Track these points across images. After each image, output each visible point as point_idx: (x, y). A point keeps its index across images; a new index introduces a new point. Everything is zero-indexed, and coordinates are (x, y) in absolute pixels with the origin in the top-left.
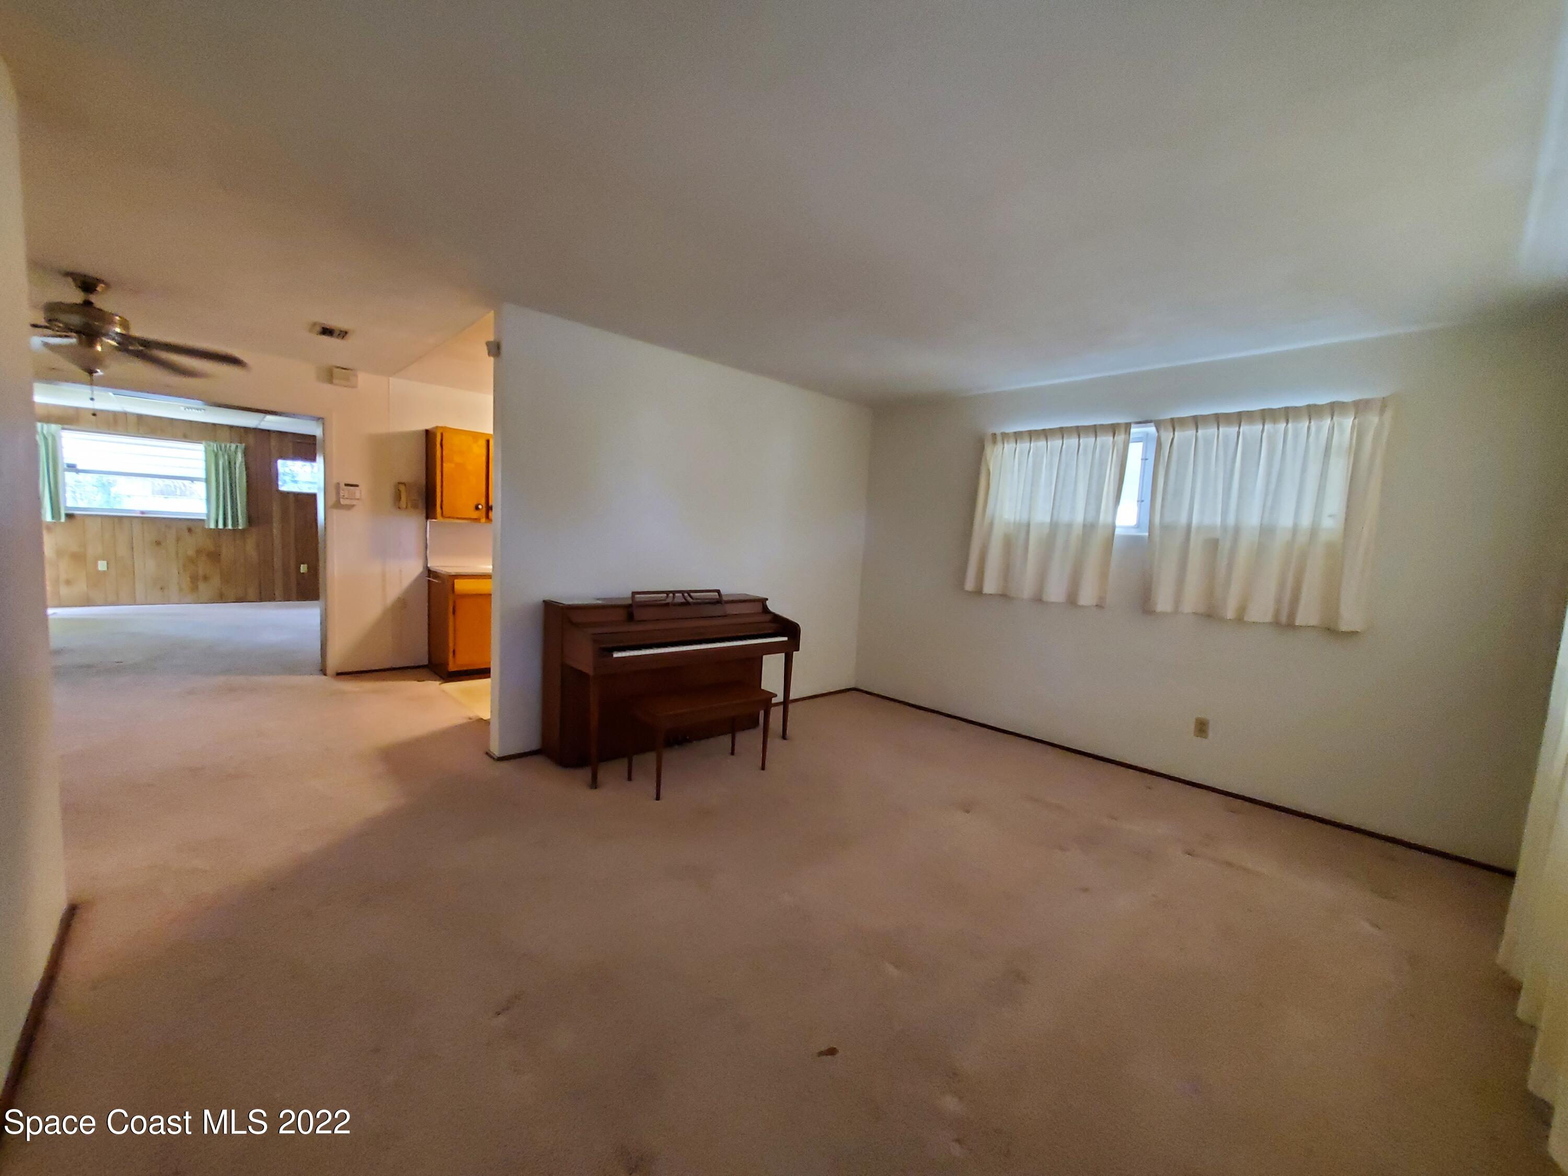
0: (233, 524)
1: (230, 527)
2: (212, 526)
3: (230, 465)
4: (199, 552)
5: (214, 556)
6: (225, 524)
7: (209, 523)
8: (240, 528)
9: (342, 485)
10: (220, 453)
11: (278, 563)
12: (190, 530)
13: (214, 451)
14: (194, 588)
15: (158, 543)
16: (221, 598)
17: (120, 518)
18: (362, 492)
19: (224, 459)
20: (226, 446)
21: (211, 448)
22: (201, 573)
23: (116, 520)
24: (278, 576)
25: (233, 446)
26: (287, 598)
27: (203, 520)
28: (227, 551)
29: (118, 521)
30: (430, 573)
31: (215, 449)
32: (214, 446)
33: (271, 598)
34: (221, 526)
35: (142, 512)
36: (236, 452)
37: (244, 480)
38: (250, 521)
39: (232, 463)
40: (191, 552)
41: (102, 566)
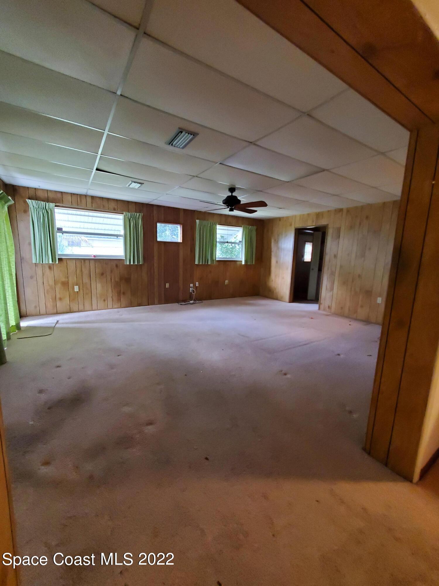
0: (138, 263)
1: (136, 263)
2: (128, 263)
3: (136, 226)
4: (121, 279)
5: (127, 280)
6: (134, 262)
7: (126, 261)
8: (140, 264)
10: (131, 219)
11: (156, 283)
12: (117, 266)
14: (119, 299)
15: (102, 274)
16: (131, 304)
17: (85, 260)
19: (133, 223)
20: (134, 215)
21: (127, 217)
22: (122, 290)
23: (82, 261)
24: (156, 290)
25: (138, 214)
26: (160, 302)
27: (123, 260)
28: (134, 277)
29: (83, 261)
31: (129, 217)
32: (129, 214)
33: (153, 303)
34: (132, 263)
35: (94, 256)
36: (139, 218)
37: (142, 235)
38: (144, 259)
39: (137, 224)
40: (117, 279)
41: (76, 289)
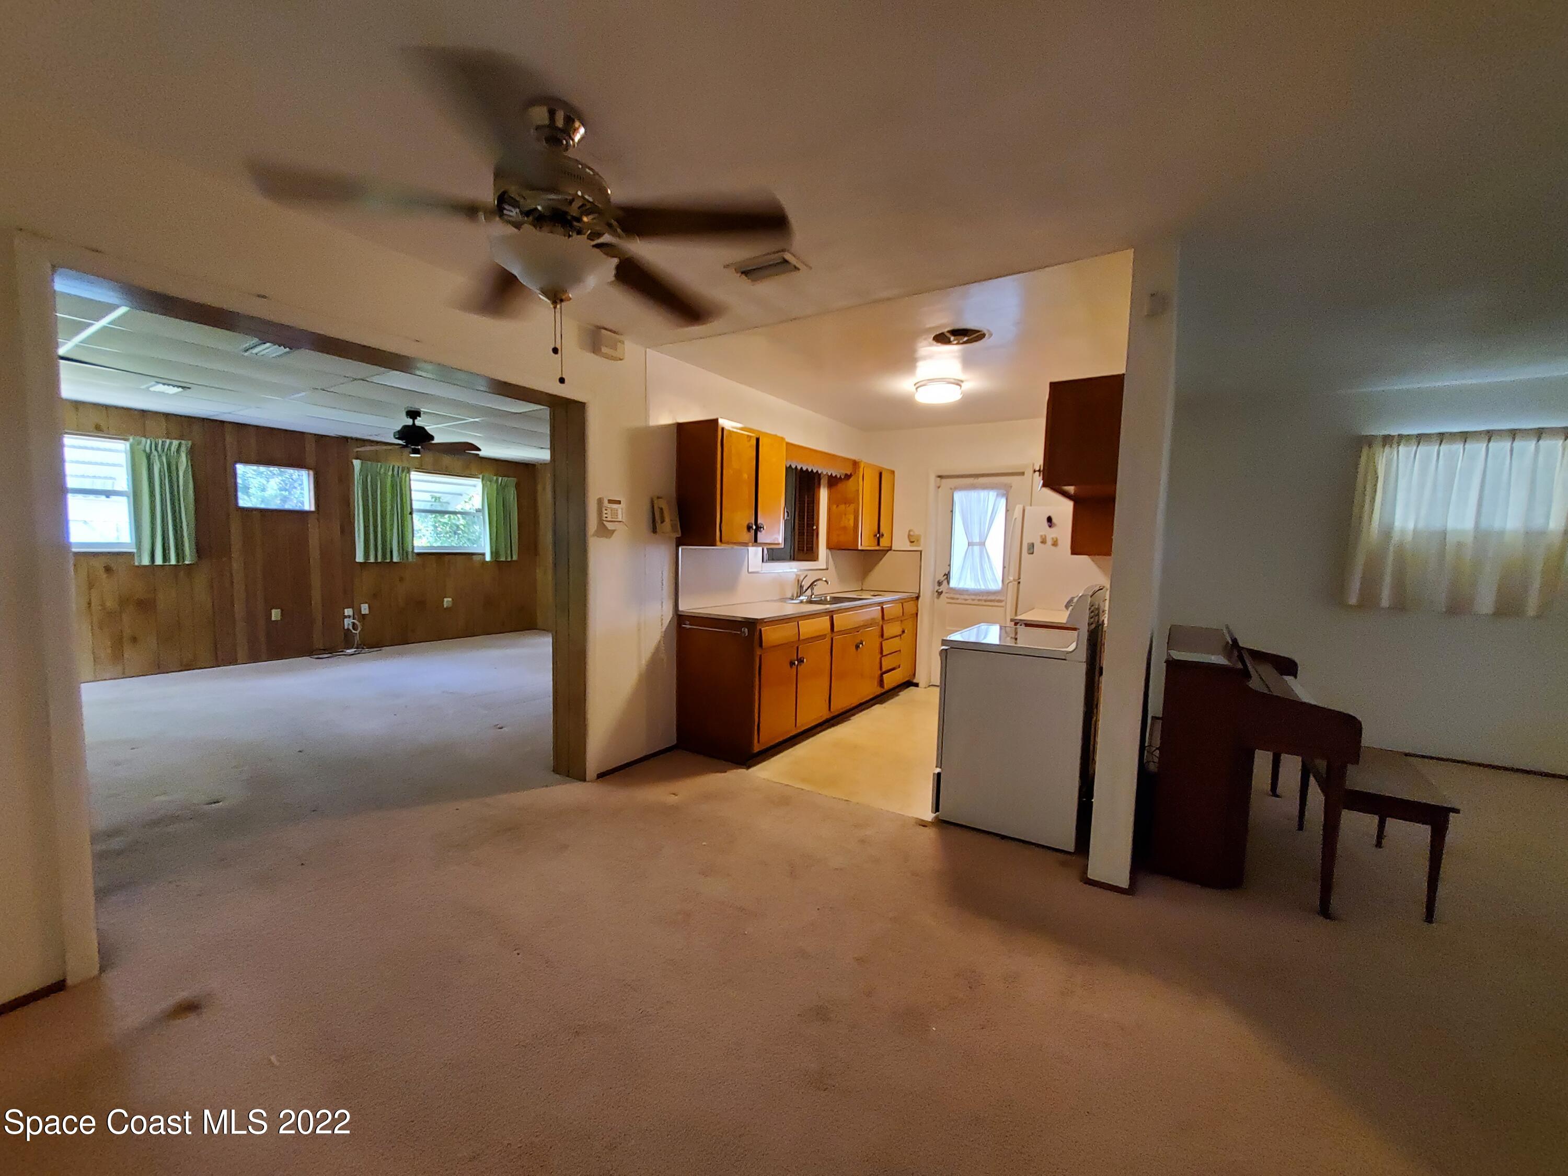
0: (178, 559)
1: (173, 561)
2: (146, 561)
3: (171, 468)
4: (124, 601)
5: (145, 605)
6: (165, 557)
7: (140, 556)
8: (187, 562)
9: (606, 502)
10: (155, 453)
11: (239, 609)
12: (108, 569)
13: (145, 451)
14: (117, 655)
16: (159, 667)
18: (621, 511)
19: (162, 463)
20: (163, 445)
21: (142, 447)
22: (127, 632)
24: (241, 628)
25: (175, 443)
26: (254, 657)
27: (131, 554)
28: (166, 598)
30: (680, 618)
31: (148, 449)
32: (146, 443)
33: (232, 661)
34: (159, 561)
36: (178, 451)
37: (191, 494)
38: (200, 551)
39: (173, 468)
40: (110, 603)
